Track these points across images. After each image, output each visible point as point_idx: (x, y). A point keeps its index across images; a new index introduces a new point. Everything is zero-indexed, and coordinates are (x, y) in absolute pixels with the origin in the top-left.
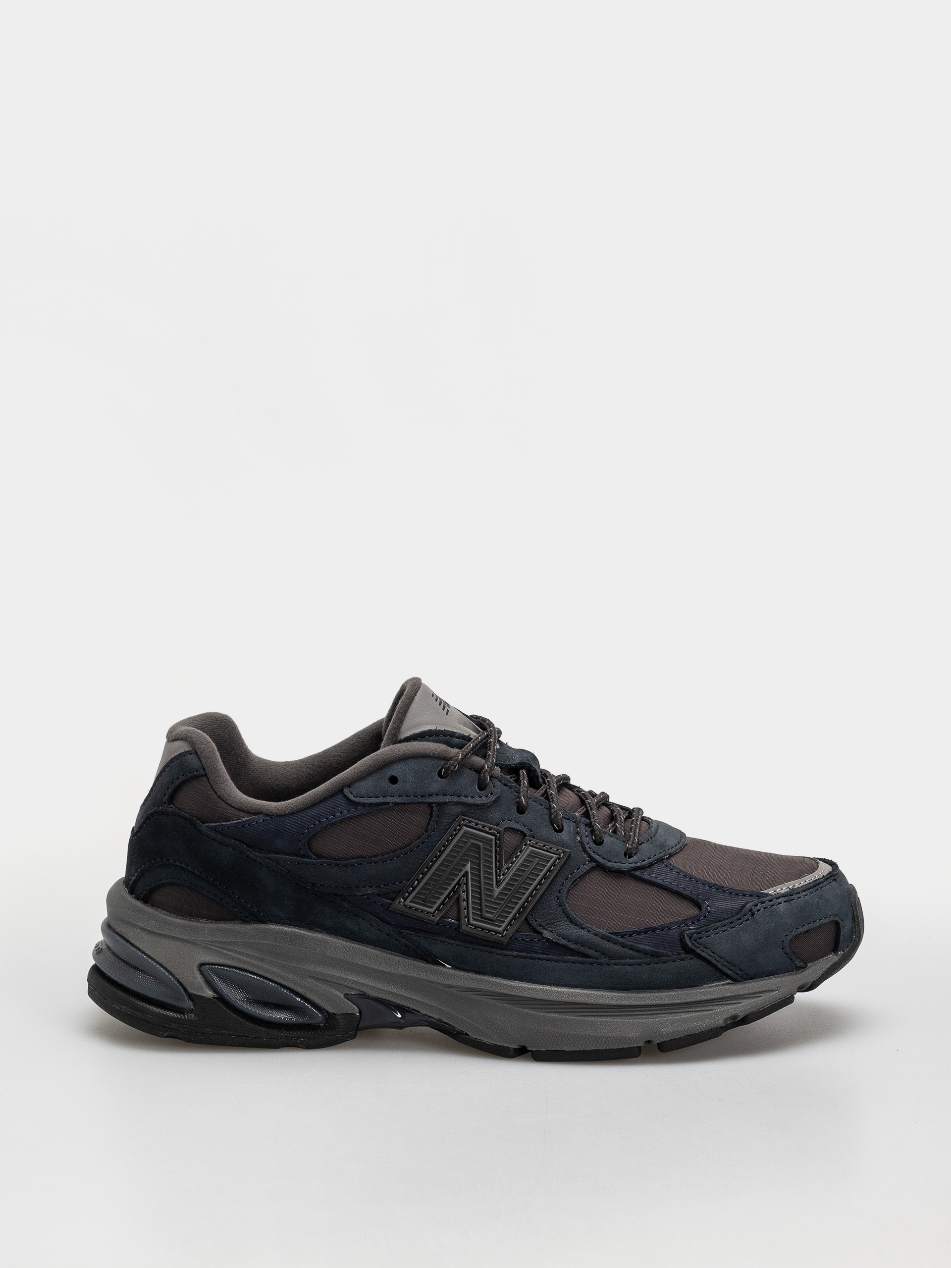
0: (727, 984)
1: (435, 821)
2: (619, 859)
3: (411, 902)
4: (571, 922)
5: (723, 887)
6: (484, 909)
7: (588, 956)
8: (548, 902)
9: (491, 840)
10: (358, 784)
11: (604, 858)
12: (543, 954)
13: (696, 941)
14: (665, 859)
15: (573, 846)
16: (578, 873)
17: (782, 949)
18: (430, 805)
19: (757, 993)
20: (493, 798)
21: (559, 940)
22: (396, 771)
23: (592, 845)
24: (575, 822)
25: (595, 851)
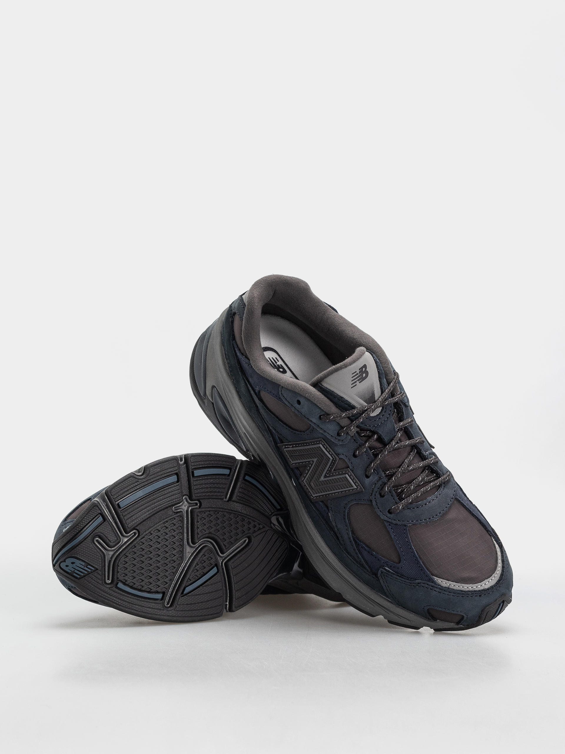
0: (389, 601)
2: (383, 511)
6: (313, 481)
7: (338, 539)
8: (341, 502)
9: (330, 458)
10: (285, 390)
11: (377, 505)
12: (325, 521)
13: (384, 575)
14: (407, 526)
15: (368, 488)
16: (362, 502)
17: (423, 608)
18: (310, 425)
19: (399, 615)
21: (333, 522)
22: (301, 400)
23: (378, 494)
24: (379, 477)
25: (376, 498)
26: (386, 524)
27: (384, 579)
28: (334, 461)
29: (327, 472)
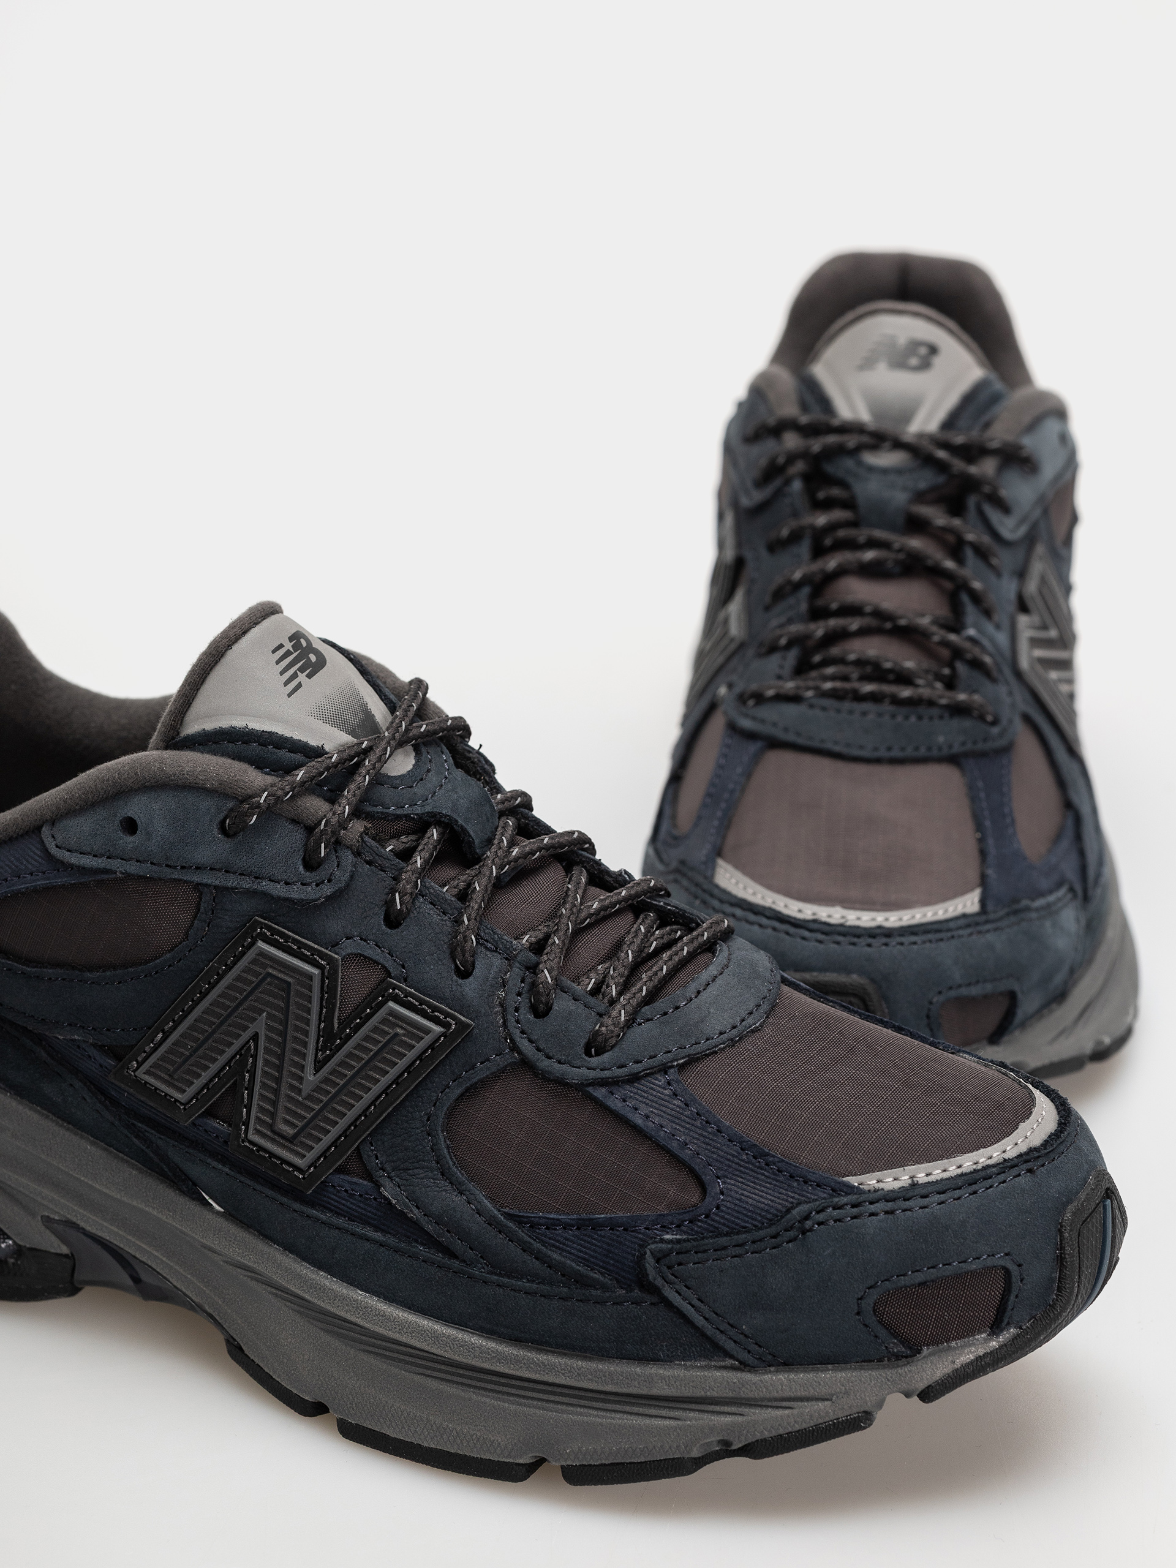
0: (725, 1368)
1: (205, 921)
2: (567, 1056)
3: (147, 1073)
4: (443, 1174)
5: (768, 1155)
6: (281, 1114)
7: (453, 1255)
8: (407, 1122)
9: (310, 977)
10: (66, 823)
11: (539, 1050)
12: (377, 1229)
13: (669, 1268)
14: (673, 1067)
15: (483, 1011)
16: (482, 1071)
17: (858, 1313)
18: (197, 886)
19: (783, 1399)
20: (327, 890)
21: (408, 1207)
22: (136, 808)
23: (525, 1014)
24: (506, 959)
25: (526, 1028)
26: (600, 1093)
27: (676, 1280)
28: (330, 977)
29: (317, 1047)
